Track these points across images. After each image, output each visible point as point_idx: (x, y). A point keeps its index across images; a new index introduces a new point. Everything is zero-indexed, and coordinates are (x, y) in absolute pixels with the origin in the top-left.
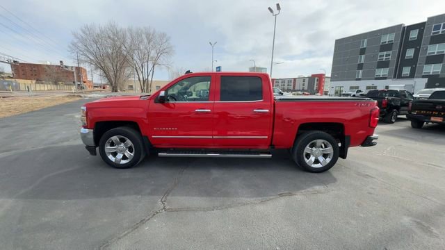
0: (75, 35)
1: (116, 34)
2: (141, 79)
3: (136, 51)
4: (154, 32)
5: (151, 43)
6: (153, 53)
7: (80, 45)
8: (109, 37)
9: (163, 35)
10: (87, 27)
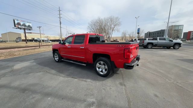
0: (89, 23)
1: (100, 21)
2: (107, 37)
3: (106, 26)
4: (114, 17)
5: (112, 22)
6: (113, 26)
7: (90, 27)
8: (98, 23)
9: (117, 18)
10: (92, 21)
